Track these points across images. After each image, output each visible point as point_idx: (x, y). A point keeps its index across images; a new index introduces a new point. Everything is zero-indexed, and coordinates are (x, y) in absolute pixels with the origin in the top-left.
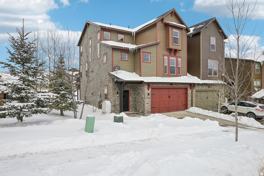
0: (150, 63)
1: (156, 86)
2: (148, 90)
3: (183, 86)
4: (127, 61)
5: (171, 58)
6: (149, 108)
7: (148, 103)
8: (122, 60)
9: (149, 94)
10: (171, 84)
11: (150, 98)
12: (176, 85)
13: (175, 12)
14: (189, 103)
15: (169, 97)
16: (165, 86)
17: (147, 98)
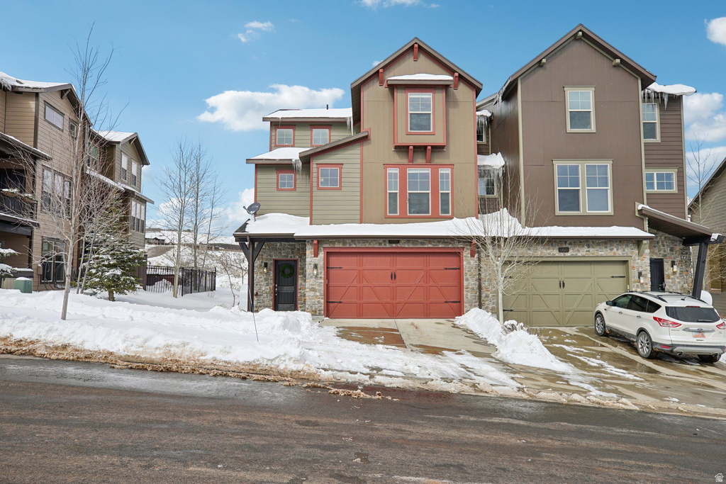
0: (340, 189)
1: (341, 246)
2: (316, 255)
3: (440, 246)
4: (295, 189)
5: (410, 171)
6: (319, 302)
7: (313, 290)
8: (278, 189)
9: (316, 266)
10: (394, 240)
11: (321, 278)
12: (413, 244)
13: (419, 46)
14: (468, 295)
15: (393, 276)
16: (370, 246)
17: (311, 277)
